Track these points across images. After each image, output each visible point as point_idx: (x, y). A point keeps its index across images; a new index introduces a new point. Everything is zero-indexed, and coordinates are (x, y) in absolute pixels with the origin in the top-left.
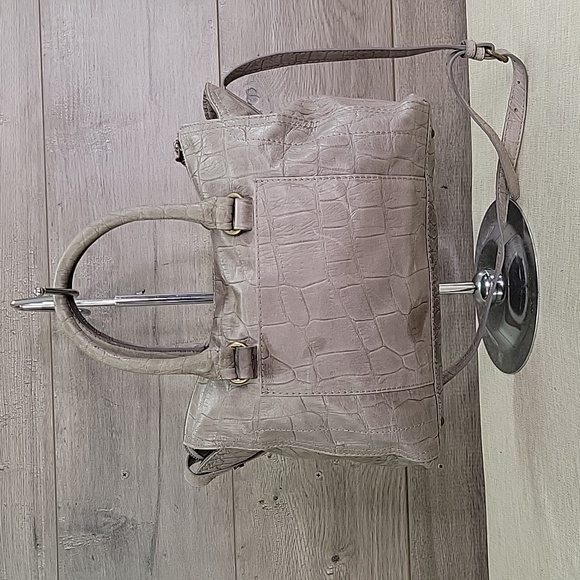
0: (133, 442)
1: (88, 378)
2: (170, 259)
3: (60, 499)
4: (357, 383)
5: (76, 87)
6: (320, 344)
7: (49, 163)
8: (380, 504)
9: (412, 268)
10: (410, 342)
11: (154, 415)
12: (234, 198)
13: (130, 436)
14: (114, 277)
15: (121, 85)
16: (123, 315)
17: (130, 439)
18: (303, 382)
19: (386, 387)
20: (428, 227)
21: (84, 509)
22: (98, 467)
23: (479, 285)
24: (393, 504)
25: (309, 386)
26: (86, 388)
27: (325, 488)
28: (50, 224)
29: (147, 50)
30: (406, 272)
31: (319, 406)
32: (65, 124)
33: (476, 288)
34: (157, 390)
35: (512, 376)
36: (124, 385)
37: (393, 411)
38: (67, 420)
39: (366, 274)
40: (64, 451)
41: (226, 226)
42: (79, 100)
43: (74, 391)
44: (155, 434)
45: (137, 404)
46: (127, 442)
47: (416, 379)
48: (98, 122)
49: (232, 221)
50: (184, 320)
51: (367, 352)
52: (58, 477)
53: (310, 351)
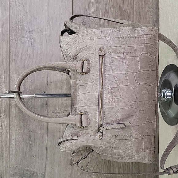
0: (37, 145)
1: (22, 121)
2: (52, 80)
3: (10, 165)
5: (21, 18)
7: (11, 45)
8: (123, 169)
11: (45, 135)
13: (36, 143)
14: (33, 86)
15: (37, 18)
16: (35, 100)
17: (36, 144)
21: (19, 168)
22: (24, 153)
23: (162, 94)
24: (127, 169)
26: (21, 125)
27: (104, 163)
28: (10, 66)
29: (47, 6)
32: (17, 31)
34: (46, 127)
36: (35, 125)
38: (14, 137)
40: (13, 147)
42: (22, 23)
43: (17, 127)
44: (45, 142)
45: (39, 132)
46: (35, 145)
48: (29, 31)
50: (57, 102)
52: (10, 157)
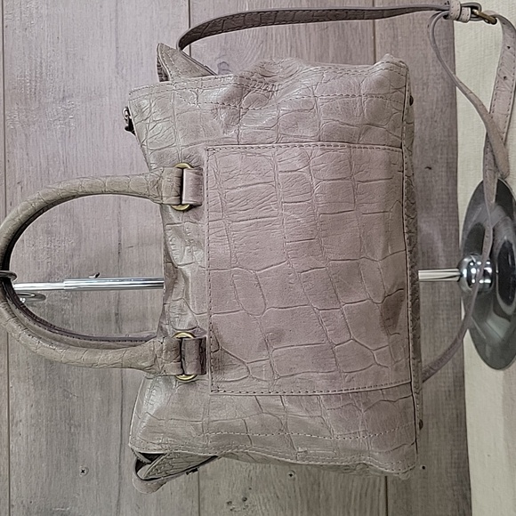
0: (93, 437)
1: (46, 366)
2: (135, 241)
3: (14, 497)
4: (320, 382)
5: (39, 60)
6: (278, 336)
7: (9, 139)
8: (357, 507)
9: (385, 250)
10: (383, 335)
11: (116, 408)
12: (183, 169)
13: (89, 430)
14: (76, 261)
15: (85, 58)
16: (84, 300)
17: (90, 434)
18: (259, 380)
19: (354, 386)
20: (405, 204)
21: (39, 508)
22: (55, 462)
23: (465, 272)
24: (371, 508)
25: (265, 385)
26: (43, 378)
27: (297, 490)
28: (8, 203)
29: (113, 22)
30: (379, 254)
31: (277, 407)
32: (26, 99)
33: (461, 276)
34: (118, 382)
35: (501, 373)
36: (84, 375)
37: (362, 414)
38: (23, 412)
39: (331, 256)
40: (19, 445)
41: (173, 200)
42: (41, 74)
43: (32, 382)
44: (116, 428)
45: (97, 396)
46: (87, 436)
47: (389, 378)
48: (61, 97)
49: (180, 195)
50: (149, 307)
51: (332, 346)
52: (12, 472)
53: (266, 344)
